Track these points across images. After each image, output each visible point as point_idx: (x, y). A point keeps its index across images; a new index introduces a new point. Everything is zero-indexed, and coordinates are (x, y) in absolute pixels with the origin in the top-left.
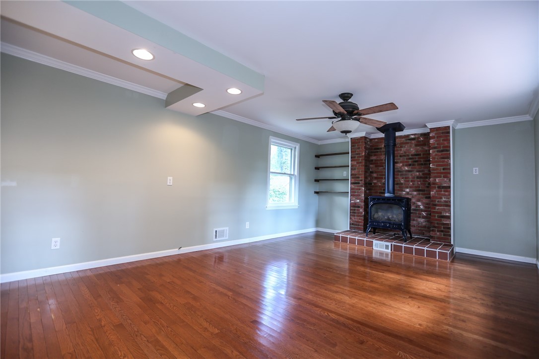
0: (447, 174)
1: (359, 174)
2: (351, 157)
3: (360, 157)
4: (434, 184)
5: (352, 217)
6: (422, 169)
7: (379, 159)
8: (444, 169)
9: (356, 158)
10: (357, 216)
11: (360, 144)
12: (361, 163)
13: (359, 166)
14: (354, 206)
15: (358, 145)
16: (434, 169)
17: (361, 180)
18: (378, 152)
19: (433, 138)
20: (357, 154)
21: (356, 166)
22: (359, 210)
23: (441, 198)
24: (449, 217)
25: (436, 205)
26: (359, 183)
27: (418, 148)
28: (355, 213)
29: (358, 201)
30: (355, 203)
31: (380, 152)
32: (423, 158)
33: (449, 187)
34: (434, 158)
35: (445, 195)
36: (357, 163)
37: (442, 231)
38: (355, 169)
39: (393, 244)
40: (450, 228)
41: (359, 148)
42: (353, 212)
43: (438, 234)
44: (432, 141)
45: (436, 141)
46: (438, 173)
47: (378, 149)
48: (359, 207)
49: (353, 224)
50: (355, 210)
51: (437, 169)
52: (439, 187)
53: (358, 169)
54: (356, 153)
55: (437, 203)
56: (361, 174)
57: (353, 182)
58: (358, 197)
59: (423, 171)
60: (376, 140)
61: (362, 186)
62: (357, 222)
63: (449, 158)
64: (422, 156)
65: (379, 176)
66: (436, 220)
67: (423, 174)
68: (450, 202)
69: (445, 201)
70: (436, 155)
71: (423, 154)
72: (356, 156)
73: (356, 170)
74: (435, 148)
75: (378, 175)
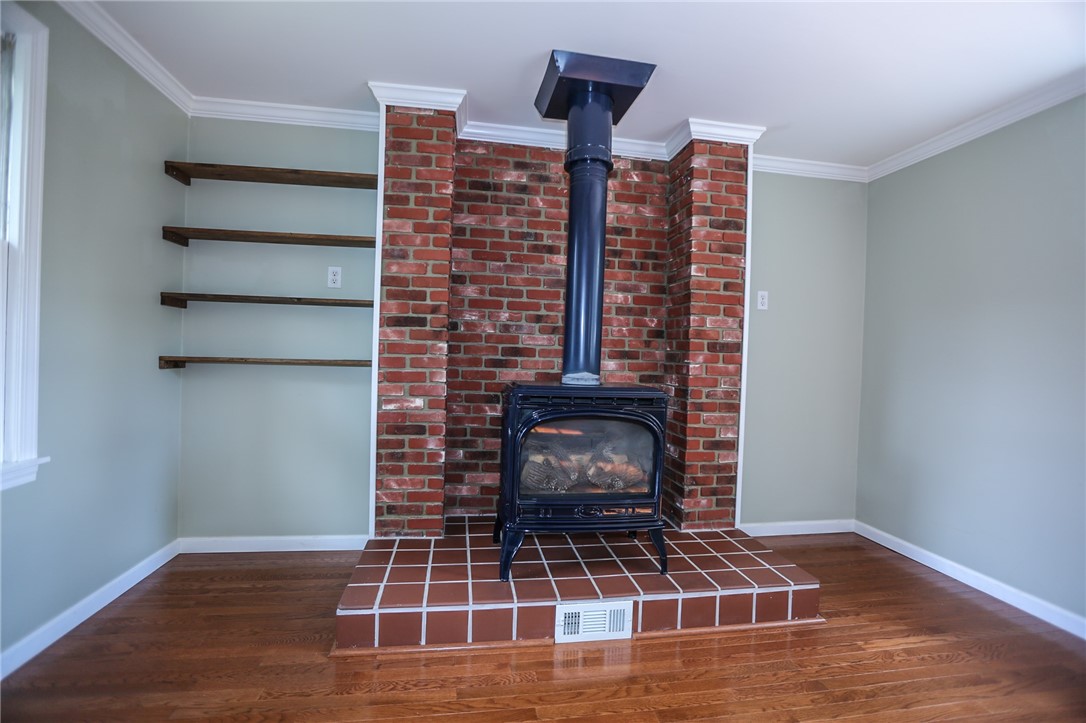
0: (732, 304)
1: (427, 282)
2: (388, 199)
3: (432, 202)
4: (700, 334)
5: (386, 477)
6: (633, 282)
7: (488, 227)
8: (727, 287)
9: (412, 205)
10: (412, 470)
11: (434, 141)
12: (434, 229)
13: (425, 242)
14: (396, 429)
15: (420, 148)
16: (701, 285)
17: (435, 310)
18: (485, 199)
19: (703, 175)
20: (417, 187)
21: (408, 240)
22: (422, 444)
23: (715, 384)
24: (732, 445)
25: (701, 407)
26: (422, 322)
27: (625, 206)
28: (402, 457)
29: (419, 402)
30: (402, 415)
31: (495, 199)
32: (640, 244)
33: (738, 347)
34: (701, 247)
35: (727, 373)
36: (418, 228)
37: (714, 492)
38: (404, 256)
39: (643, 598)
40: (733, 480)
41: (426, 161)
42: (392, 456)
43: (704, 502)
44: (697, 186)
45: (711, 187)
46: (710, 298)
47: (486, 187)
48: (421, 430)
49: (391, 509)
50: (401, 444)
51: (709, 285)
52: (712, 347)
53: (418, 255)
54: (414, 180)
55: (704, 400)
56: (435, 283)
57: (394, 313)
58: (416, 383)
59: (636, 289)
60: (480, 151)
61: (437, 336)
62: (412, 496)
63: (740, 250)
64: (634, 237)
65: (487, 297)
66: (701, 456)
67: (636, 300)
68: (738, 394)
69: (728, 394)
70: (708, 235)
71: (639, 233)
72: (412, 196)
73: (411, 261)
74: (706, 211)
75: (482, 292)
